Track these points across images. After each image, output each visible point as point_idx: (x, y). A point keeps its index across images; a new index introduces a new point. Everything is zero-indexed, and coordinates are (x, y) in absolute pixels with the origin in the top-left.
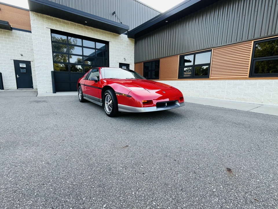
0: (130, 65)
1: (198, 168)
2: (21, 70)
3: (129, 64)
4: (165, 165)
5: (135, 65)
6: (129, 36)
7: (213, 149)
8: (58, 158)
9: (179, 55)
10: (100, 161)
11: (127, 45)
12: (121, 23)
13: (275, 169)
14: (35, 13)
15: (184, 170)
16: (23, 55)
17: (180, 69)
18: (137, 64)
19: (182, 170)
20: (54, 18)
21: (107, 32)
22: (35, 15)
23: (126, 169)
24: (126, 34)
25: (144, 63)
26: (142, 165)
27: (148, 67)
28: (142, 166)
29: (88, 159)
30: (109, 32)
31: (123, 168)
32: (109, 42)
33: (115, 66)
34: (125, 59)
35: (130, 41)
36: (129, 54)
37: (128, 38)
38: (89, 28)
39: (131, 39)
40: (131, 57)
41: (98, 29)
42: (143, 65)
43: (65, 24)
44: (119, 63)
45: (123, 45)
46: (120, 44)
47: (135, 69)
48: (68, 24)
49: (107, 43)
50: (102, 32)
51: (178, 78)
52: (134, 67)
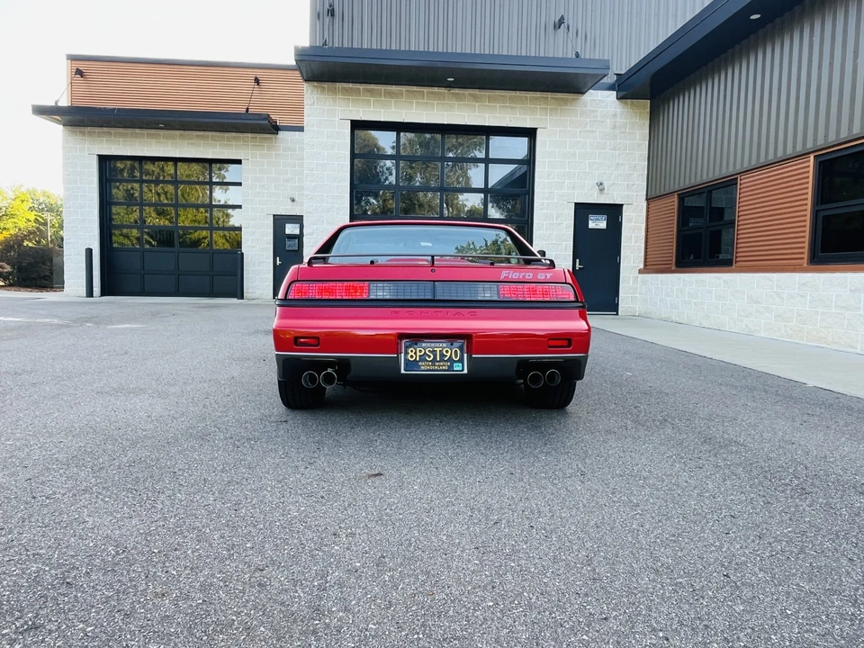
0: (624, 207)
2: (288, 243)
3: (622, 205)
5: (648, 208)
6: (623, 93)
9: (812, 156)
11: (614, 128)
12: (577, 55)
14: (315, 84)
16: (296, 199)
18: (656, 204)
20: (362, 87)
21: (530, 95)
22: (315, 92)
24: (611, 88)
25: (682, 198)
30: (538, 94)
32: (536, 129)
33: (557, 218)
34: (601, 187)
35: (628, 112)
36: (621, 162)
37: (617, 102)
38: (463, 94)
39: (632, 104)
40: (630, 174)
41: (498, 93)
42: (676, 207)
43: (391, 97)
44: (576, 203)
45: (593, 132)
46: (580, 132)
47: (647, 222)
48: (402, 94)
49: (531, 133)
50: (512, 99)
51: (806, 260)
52: (644, 214)
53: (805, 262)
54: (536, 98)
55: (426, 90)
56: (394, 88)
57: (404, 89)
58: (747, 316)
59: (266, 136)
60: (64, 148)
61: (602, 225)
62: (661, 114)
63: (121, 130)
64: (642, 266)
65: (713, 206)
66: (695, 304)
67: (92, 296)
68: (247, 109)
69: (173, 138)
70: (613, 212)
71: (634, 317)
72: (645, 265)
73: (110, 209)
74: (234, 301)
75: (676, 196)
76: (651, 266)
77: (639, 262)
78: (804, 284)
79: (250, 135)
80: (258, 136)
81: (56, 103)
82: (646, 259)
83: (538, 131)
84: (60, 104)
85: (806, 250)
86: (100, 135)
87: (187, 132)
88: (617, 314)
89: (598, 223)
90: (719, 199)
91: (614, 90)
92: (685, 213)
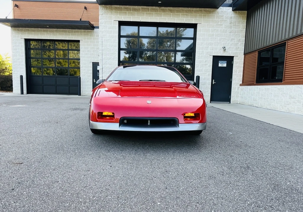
0: (234, 57)
2: (98, 73)
5: (245, 58)
11: (231, 23)
14: (104, 6)
18: (248, 56)
20: (123, 7)
21: (194, 9)
22: (104, 9)
24: (230, 6)
30: (198, 9)
32: (197, 24)
33: (205, 62)
34: (224, 49)
35: (237, 16)
36: (234, 38)
37: (232, 12)
38: (166, 9)
39: (239, 13)
40: (237, 43)
41: (181, 8)
42: (257, 57)
43: (135, 11)
44: (213, 56)
45: (221, 25)
46: (216, 25)
48: (140, 10)
49: (194, 26)
50: (186, 11)
52: (243, 60)
54: (197, 11)
55: (150, 8)
56: (136, 7)
57: (140, 7)
58: (288, 104)
59: (89, 30)
60: (11, 36)
61: (225, 65)
62: (252, 17)
63: (33, 29)
64: (241, 83)
65: (274, 57)
66: (264, 99)
67: (23, 94)
68: (81, 19)
69: (53, 32)
70: (230, 60)
71: (237, 104)
72: (243, 82)
73: (30, 61)
74: (77, 96)
75: (257, 52)
76: (245, 82)
77: (240, 81)
79: (83, 30)
80: (86, 30)
81: (6, 17)
82: (243, 80)
83: (198, 25)
84: (8, 18)
86: (25, 31)
87: (59, 29)
88: (230, 103)
89: (223, 64)
90: (276, 54)
91: (231, 7)
92: (261, 60)
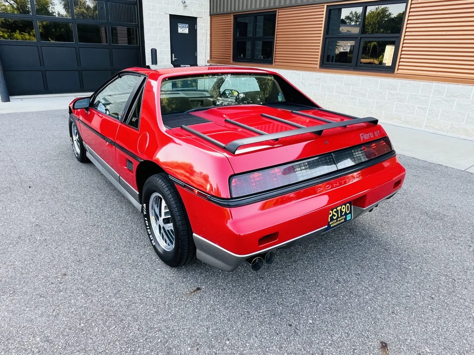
0: (198, 19)
1: (330, 342)
3: (196, 18)
4: (270, 337)
5: (211, 21)
7: (367, 295)
8: (64, 325)
9: (326, 5)
10: (147, 331)
13: (464, 341)
15: (305, 350)
17: (327, 41)
18: (216, 19)
19: (301, 350)
23: (198, 349)
25: (236, 17)
26: (229, 340)
27: (246, 25)
28: (228, 342)
29: (124, 328)
31: (192, 347)
34: (185, 4)
42: (232, 23)
44: (170, 15)
47: (211, 30)
51: (318, 65)
52: (209, 25)
53: (318, 66)
61: (186, 31)
64: (209, 59)
70: (192, 21)
72: (211, 58)
75: (232, 16)
76: (215, 59)
77: (207, 56)
78: (318, 79)
82: (211, 54)
85: (319, 60)
89: (183, 29)
